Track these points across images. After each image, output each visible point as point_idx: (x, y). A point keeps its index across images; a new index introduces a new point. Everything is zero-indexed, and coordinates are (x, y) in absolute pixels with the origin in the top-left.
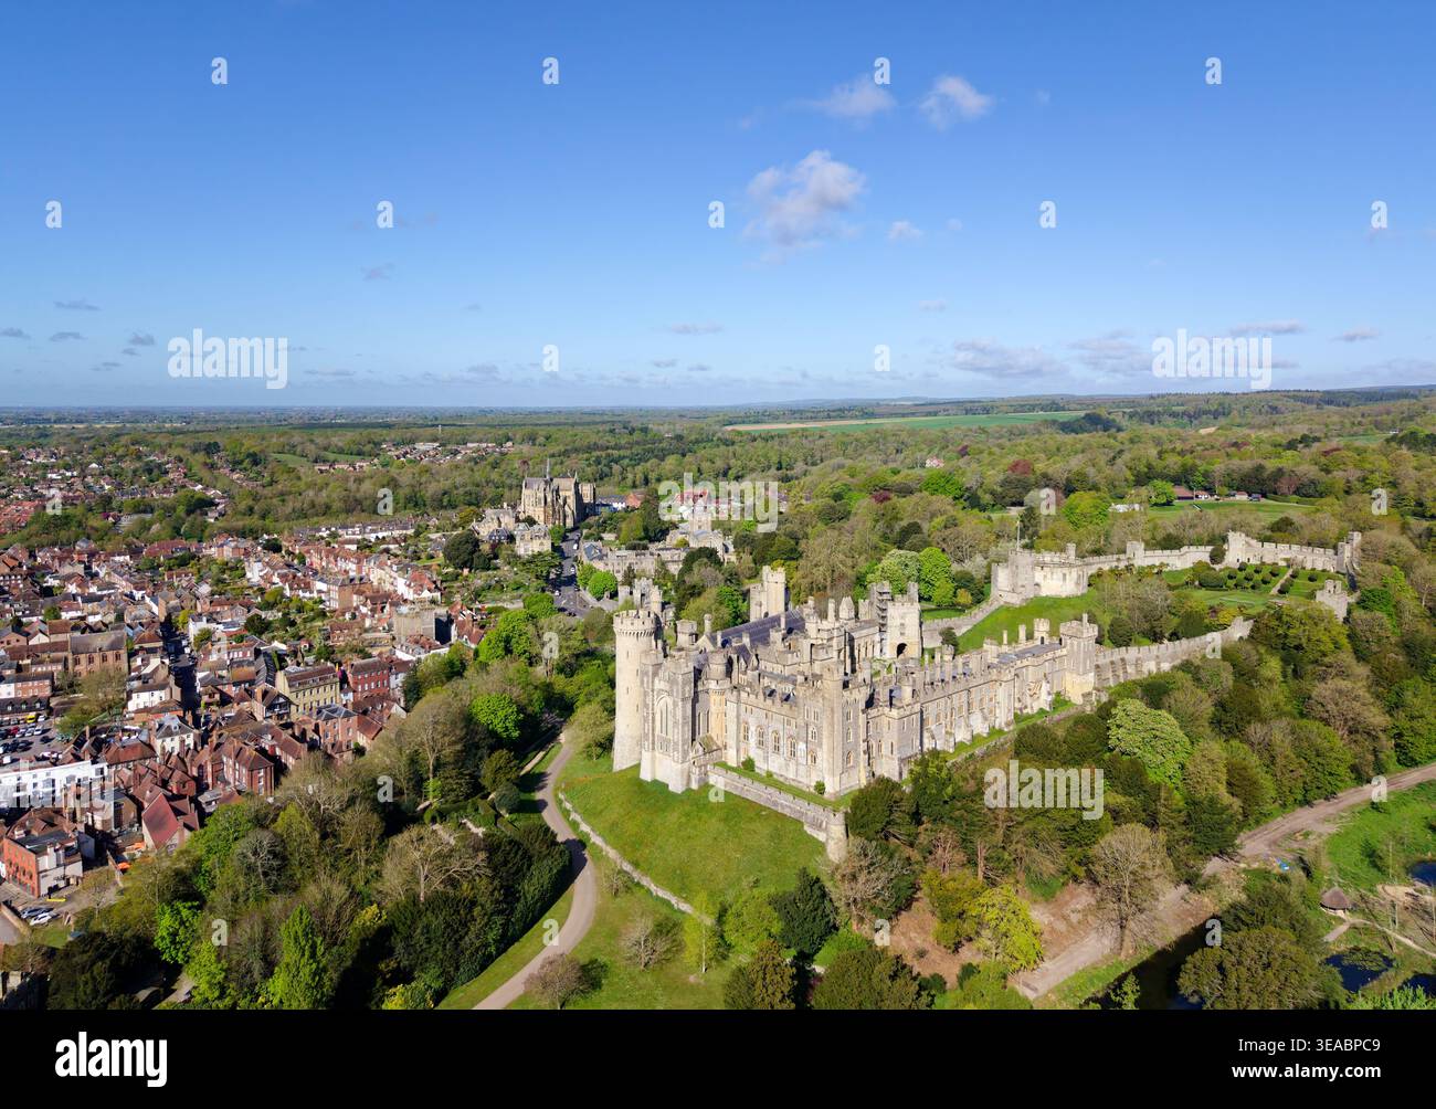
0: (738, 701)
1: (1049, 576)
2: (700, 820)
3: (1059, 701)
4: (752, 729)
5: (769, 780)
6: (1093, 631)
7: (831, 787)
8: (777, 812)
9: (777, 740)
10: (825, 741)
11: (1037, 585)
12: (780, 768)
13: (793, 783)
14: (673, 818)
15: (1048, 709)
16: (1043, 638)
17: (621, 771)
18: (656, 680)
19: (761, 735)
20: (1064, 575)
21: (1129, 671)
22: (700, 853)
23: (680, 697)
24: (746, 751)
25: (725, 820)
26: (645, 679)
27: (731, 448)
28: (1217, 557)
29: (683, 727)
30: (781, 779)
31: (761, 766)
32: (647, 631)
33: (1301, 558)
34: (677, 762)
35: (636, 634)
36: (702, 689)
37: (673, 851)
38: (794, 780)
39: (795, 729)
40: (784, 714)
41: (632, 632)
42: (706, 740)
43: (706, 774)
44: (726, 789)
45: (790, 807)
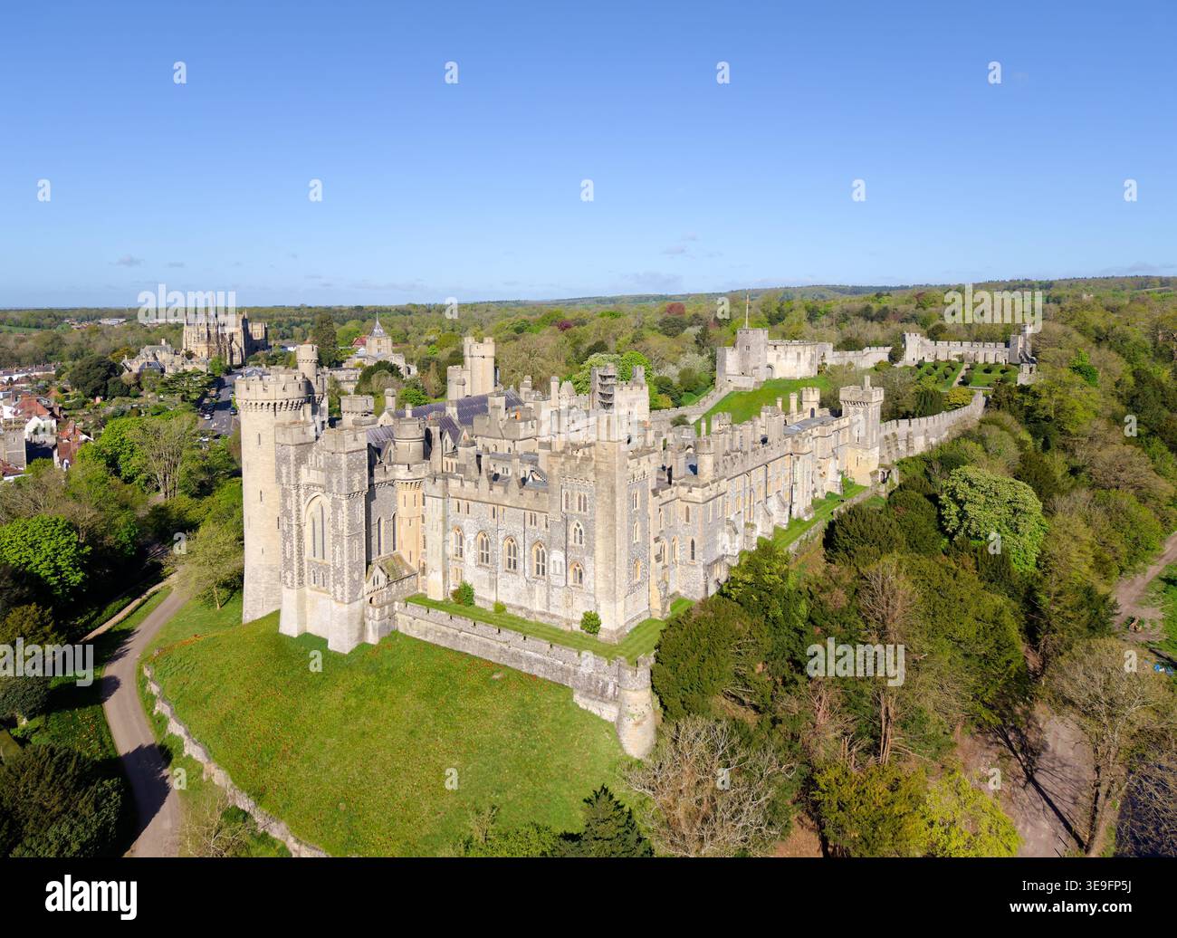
0: (445, 496)
2: (382, 698)
3: (848, 483)
4: (470, 537)
5: (501, 617)
6: (878, 396)
7: (613, 619)
8: (519, 672)
9: (513, 550)
10: (599, 545)
11: (770, 367)
12: (518, 598)
13: (541, 619)
14: (333, 699)
15: (838, 492)
17: (254, 622)
18: (303, 470)
19: (485, 545)
20: (799, 354)
21: (901, 447)
22: (383, 765)
23: (344, 490)
24: (460, 573)
25: (428, 696)
26: (284, 469)
27: (408, 317)
28: (894, 357)
29: (350, 541)
30: (521, 614)
31: (485, 596)
32: (290, 402)
33: (972, 353)
34: (342, 602)
35: (271, 407)
36: (383, 479)
37: (333, 764)
38: (543, 614)
39: (544, 528)
40: (524, 507)
41: (266, 403)
42: (391, 562)
43: (392, 616)
44: (427, 640)
45: (544, 663)
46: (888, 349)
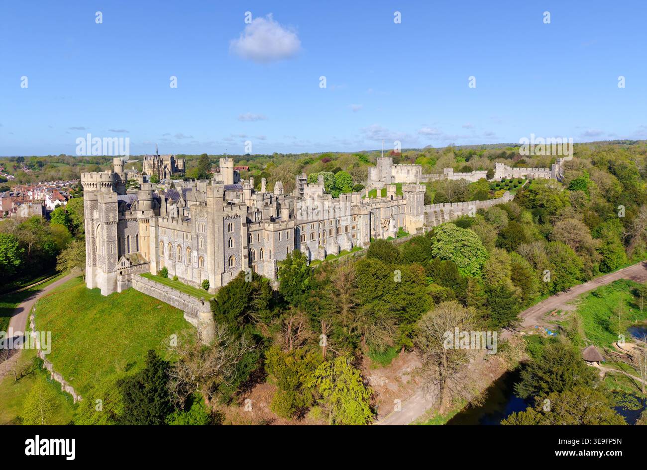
0: (157, 226)
1: (399, 171)
2: (110, 314)
3: (401, 232)
4: (166, 245)
5: (175, 283)
6: (421, 189)
7: (213, 284)
8: (168, 305)
9: (180, 251)
11: (393, 177)
12: (182, 274)
14: (92, 314)
15: (394, 237)
16: (392, 196)
18: (95, 212)
19: (171, 249)
20: (408, 171)
22: (99, 342)
24: (163, 263)
25: (129, 314)
26: (87, 212)
28: (490, 175)
30: (183, 282)
31: (172, 273)
32: (104, 183)
33: (532, 174)
34: (105, 272)
35: (95, 185)
36: (129, 217)
37: (80, 341)
38: (191, 281)
39: (190, 240)
40: (184, 230)
41: (92, 184)
42: (135, 257)
43: (129, 281)
44: (141, 291)
45: (178, 301)
46: (486, 172)
